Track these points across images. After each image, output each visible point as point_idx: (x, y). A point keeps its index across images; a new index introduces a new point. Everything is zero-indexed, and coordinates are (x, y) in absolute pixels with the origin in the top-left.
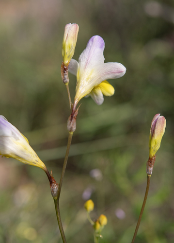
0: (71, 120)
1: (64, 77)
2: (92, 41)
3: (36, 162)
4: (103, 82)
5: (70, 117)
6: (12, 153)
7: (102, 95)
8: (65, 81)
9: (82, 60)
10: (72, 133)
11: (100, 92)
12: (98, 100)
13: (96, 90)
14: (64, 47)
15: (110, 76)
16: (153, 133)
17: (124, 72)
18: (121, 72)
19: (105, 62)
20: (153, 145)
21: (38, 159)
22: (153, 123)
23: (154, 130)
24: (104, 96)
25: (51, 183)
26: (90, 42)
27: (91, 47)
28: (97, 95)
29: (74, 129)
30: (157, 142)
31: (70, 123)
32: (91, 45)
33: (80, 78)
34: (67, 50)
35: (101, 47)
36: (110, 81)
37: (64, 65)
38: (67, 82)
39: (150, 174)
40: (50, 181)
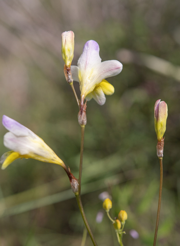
0: (81, 114)
1: (68, 77)
2: (88, 45)
3: (54, 159)
4: (102, 81)
5: (80, 112)
6: (31, 152)
7: (103, 95)
8: (70, 81)
9: (81, 63)
10: (84, 126)
11: (101, 92)
12: (100, 100)
13: (97, 90)
14: (64, 51)
15: (109, 74)
16: (157, 117)
17: (121, 68)
18: (118, 68)
19: (102, 61)
20: (159, 128)
21: (55, 156)
22: (156, 108)
23: (158, 114)
24: (106, 96)
25: (71, 178)
26: (86, 47)
27: (87, 51)
28: (99, 95)
29: (85, 122)
30: (163, 124)
31: (81, 117)
32: (87, 49)
33: (82, 78)
34: (67, 53)
35: (97, 49)
36: (109, 80)
37: (66, 67)
38: (71, 82)
39: (161, 157)
40: (69, 177)
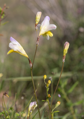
1: (36, 28)
4: (49, 31)
6: (17, 51)
7: (49, 36)
9: (42, 24)
12: (47, 38)
13: (46, 34)
14: (36, 18)
15: (51, 29)
16: (65, 47)
18: (55, 28)
19: (50, 24)
20: (64, 51)
21: (26, 54)
22: (65, 44)
24: (49, 37)
25: (30, 63)
27: (45, 20)
28: (47, 36)
29: (38, 44)
30: (66, 50)
31: (37, 42)
33: (41, 29)
35: (49, 20)
36: (51, 31)
37: (36, 24)
39: (64, 62)
